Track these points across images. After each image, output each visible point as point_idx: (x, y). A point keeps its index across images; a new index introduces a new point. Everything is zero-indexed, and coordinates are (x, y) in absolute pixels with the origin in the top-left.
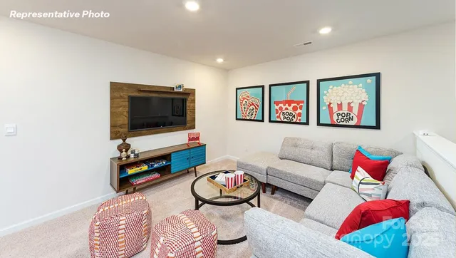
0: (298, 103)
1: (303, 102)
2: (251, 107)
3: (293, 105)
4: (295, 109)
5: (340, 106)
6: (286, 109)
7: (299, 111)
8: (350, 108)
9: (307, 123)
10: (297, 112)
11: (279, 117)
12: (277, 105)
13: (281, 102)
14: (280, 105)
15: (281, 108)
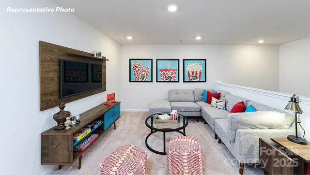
0: (174, 70)
1: (176, 70)
2: (143, 73)
3: (171, 72)
4: (172, 74)
5: (193, 73)
6: (167, 74)
7: (174, 75)
8: (196, 74)
9: (178, 81)
10: (173, 76)
11: (162, 79)
12: (162, 72)
13: (163, 70)
14: (163, 72)
15: (164, 74)
